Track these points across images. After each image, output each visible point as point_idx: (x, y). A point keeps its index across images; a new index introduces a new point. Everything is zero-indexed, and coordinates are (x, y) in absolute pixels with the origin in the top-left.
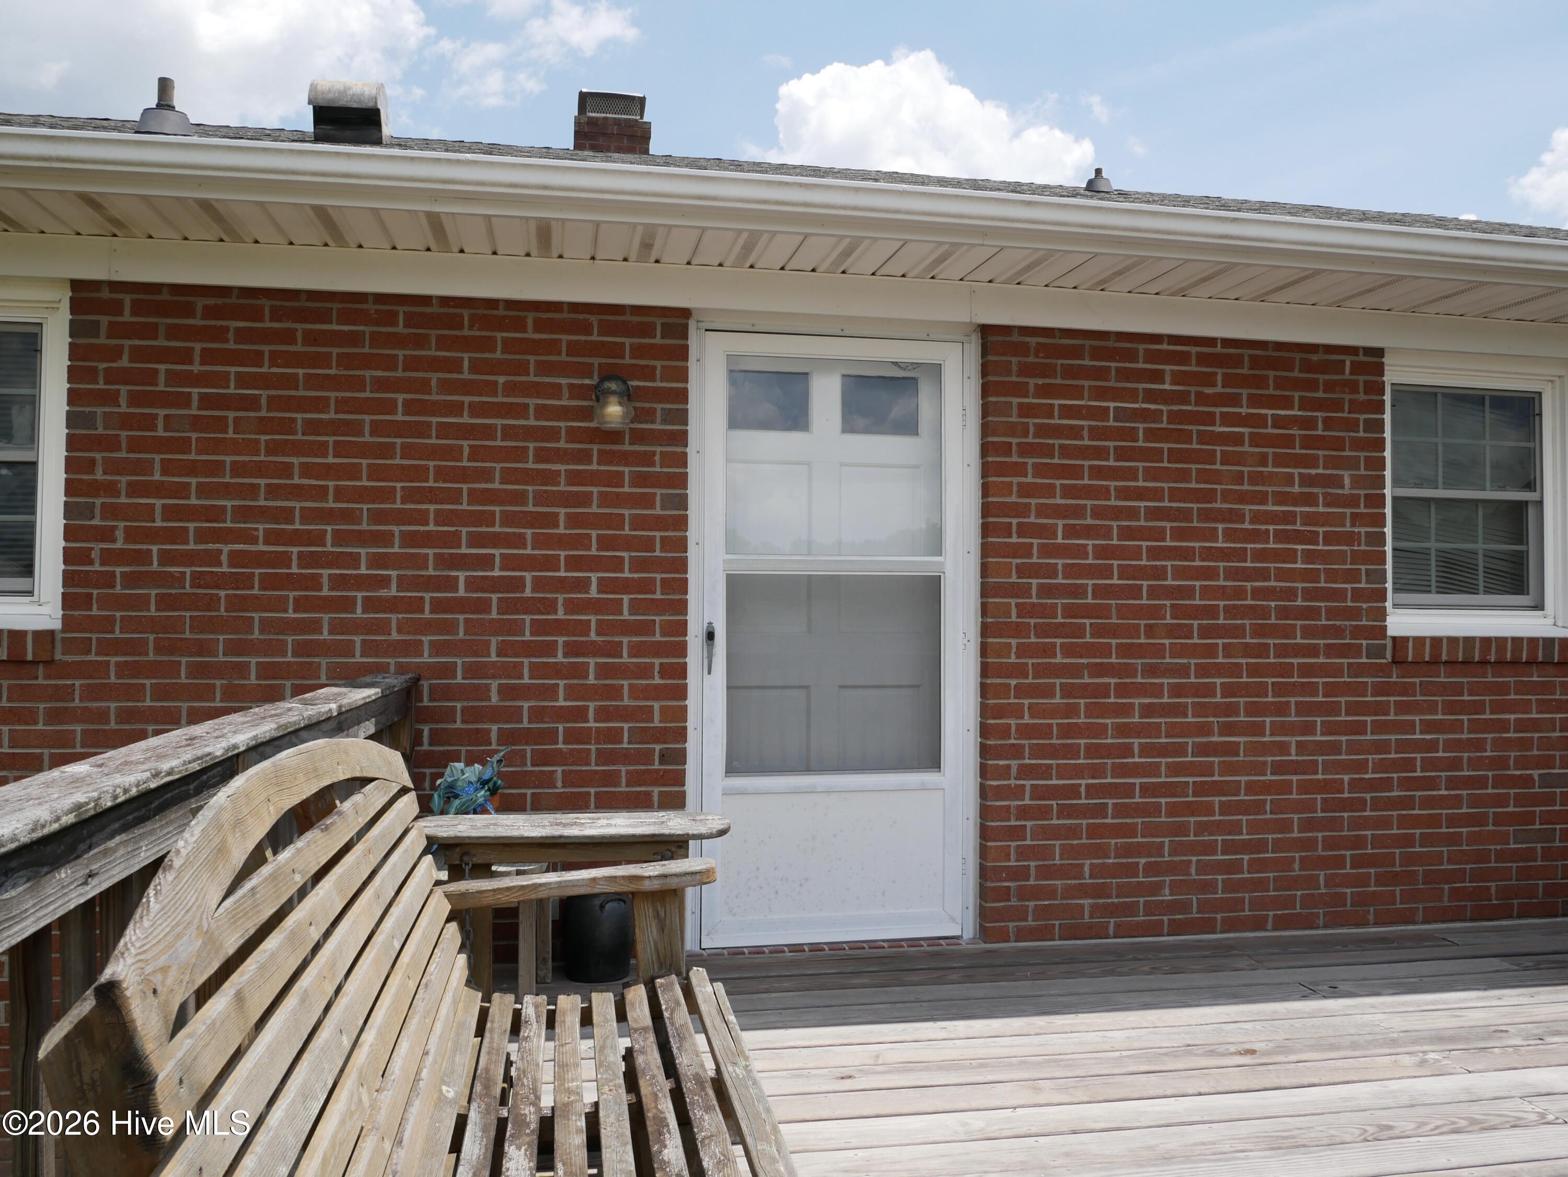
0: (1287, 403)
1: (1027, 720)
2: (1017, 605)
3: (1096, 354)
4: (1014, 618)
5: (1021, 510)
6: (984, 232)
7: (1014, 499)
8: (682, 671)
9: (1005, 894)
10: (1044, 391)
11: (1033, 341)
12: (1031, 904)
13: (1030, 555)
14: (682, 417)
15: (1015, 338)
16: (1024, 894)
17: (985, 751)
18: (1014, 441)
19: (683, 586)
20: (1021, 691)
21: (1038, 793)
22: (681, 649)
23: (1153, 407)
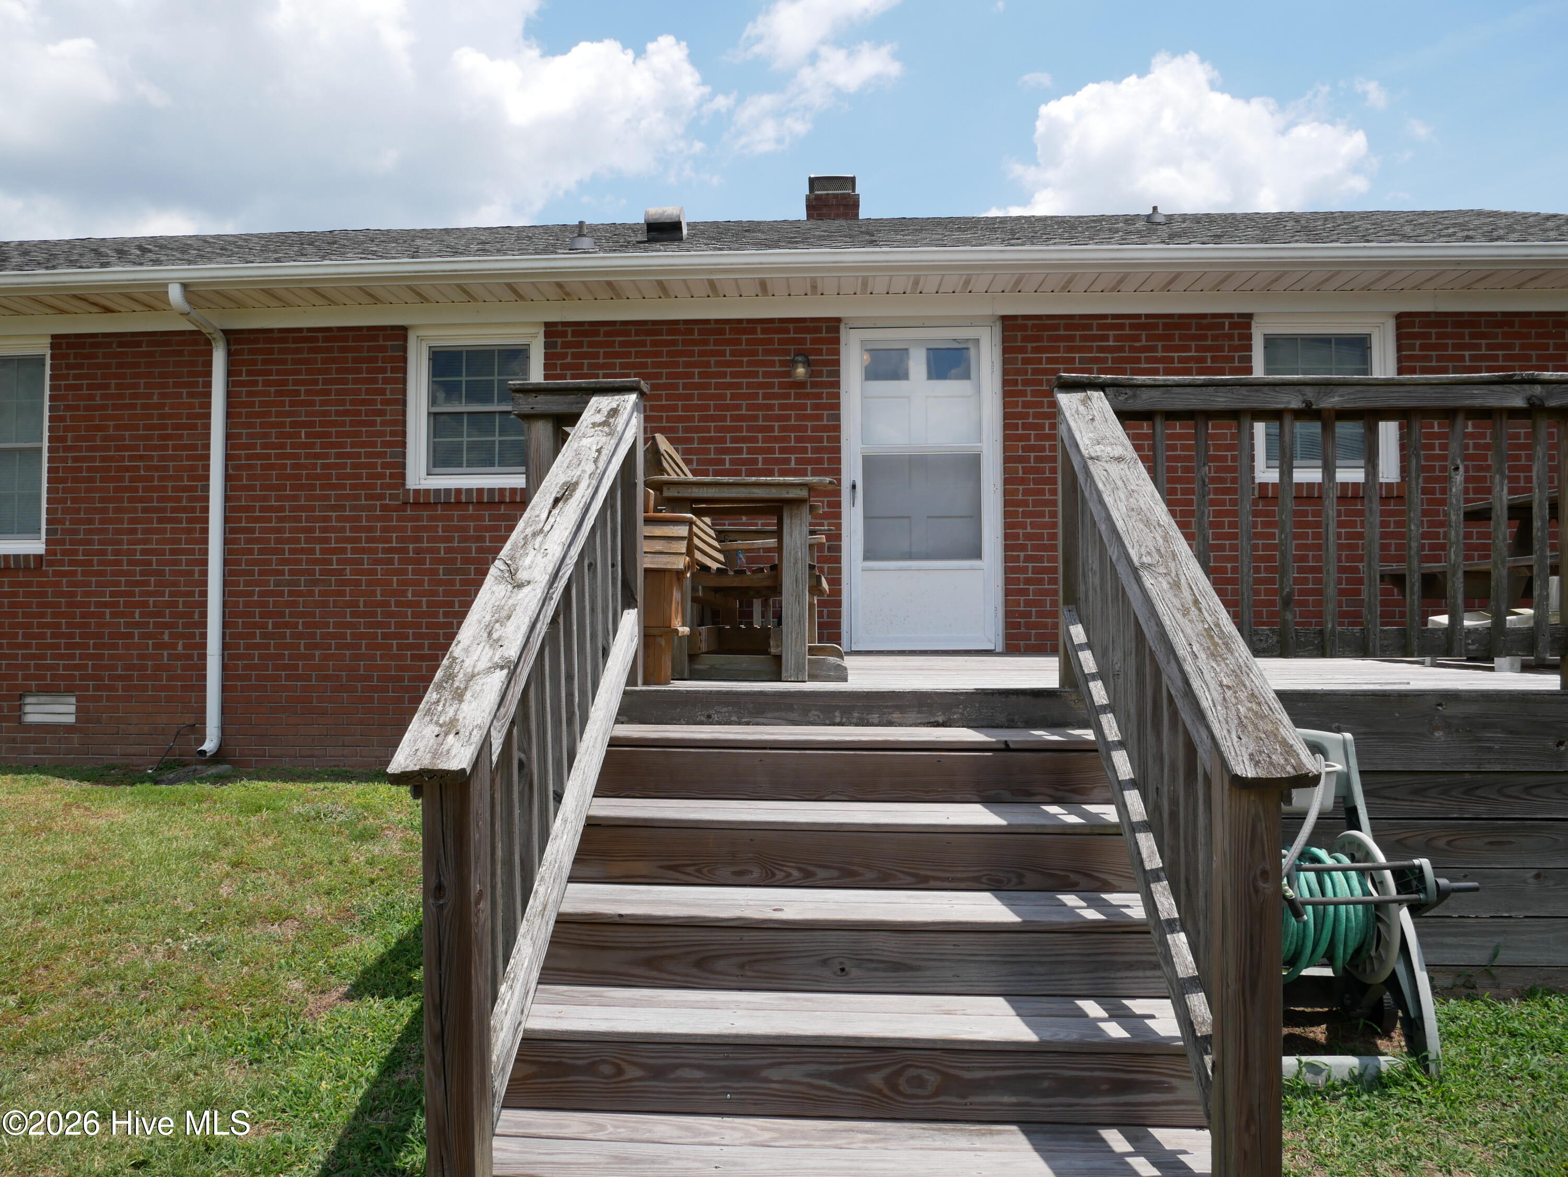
0: (1187, 349)
1: (1029, 530)
2: (1022, 467)
3: (1068, 327)
4: (1021, 475)
5: (1025, 416)
6: (983, 267)
7: (1020, 409)
8: (838, 505)
9: (1018, 626)
10: (1036, 350)
11: (1030, 323)
12: (1033, 631)
13: (1030, 440)
14: (837, 374)
15: (1020, 321)
16: (1029, 626)
17: (1007, 548)
18: (1019, 378)
19: (838, 461)
20: (1026, 515)
21: (1036, 570)
22: (838, 493)
23: (1102, 355)
